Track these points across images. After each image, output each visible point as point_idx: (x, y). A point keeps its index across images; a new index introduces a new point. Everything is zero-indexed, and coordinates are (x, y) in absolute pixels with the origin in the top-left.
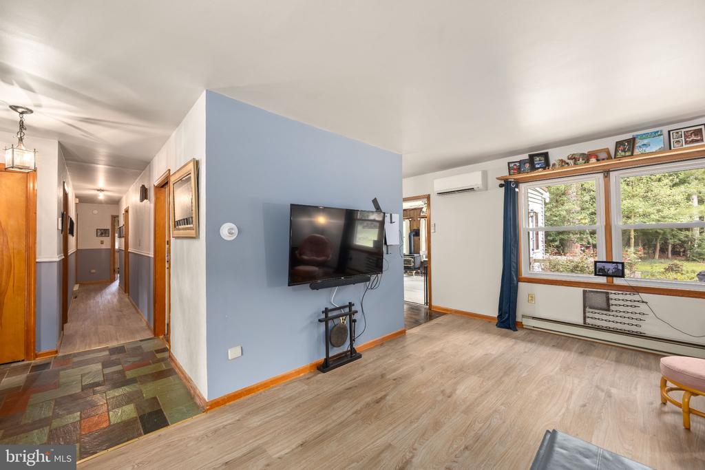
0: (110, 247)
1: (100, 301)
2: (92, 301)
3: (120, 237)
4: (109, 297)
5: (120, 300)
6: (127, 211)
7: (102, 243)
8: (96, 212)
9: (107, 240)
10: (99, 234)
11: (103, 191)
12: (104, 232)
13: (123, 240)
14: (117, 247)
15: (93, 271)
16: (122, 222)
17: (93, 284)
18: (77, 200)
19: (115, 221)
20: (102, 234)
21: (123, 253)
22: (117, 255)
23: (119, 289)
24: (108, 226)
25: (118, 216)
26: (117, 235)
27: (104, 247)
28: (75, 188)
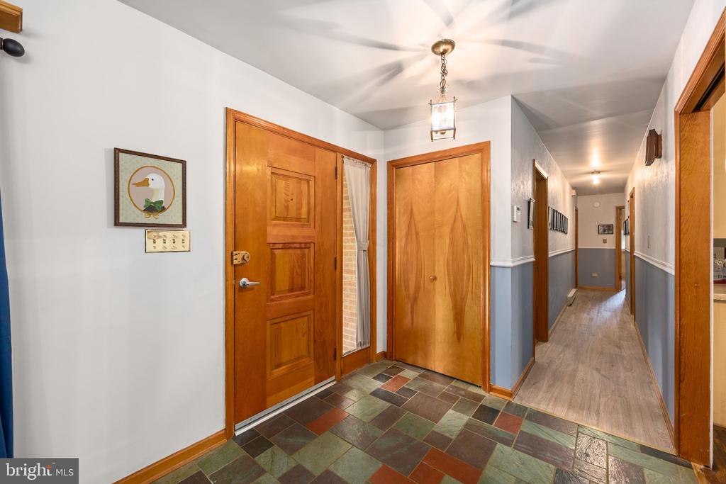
0: (614, 248)
1: (595, 317)
2: (586, 315)
3: (626, 234)
4: (607, 314)
5: (622, 324)
6: (632, 196)
7: (605, 241)
8: (597, 204)
9: (611, 238)
10: (601, 231)
11: (599, 172)
12: (607, 229)
13: (629, 237)
14: (623, 247)
15: (595, 275)
16: (627, 213)
17: (594, 290)
18: (574, 192)
19: (620, 214)
20: (605, 231)
21: (629, 255)
22: (623, 257)
23: (624, 305)
24: (612, 221)
25: (624, 207)
26: (622, 232)
27: (607, 246)
28: (566, 175)
